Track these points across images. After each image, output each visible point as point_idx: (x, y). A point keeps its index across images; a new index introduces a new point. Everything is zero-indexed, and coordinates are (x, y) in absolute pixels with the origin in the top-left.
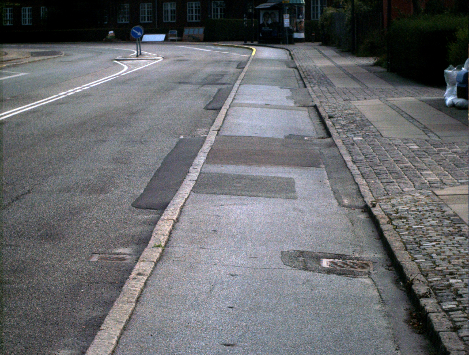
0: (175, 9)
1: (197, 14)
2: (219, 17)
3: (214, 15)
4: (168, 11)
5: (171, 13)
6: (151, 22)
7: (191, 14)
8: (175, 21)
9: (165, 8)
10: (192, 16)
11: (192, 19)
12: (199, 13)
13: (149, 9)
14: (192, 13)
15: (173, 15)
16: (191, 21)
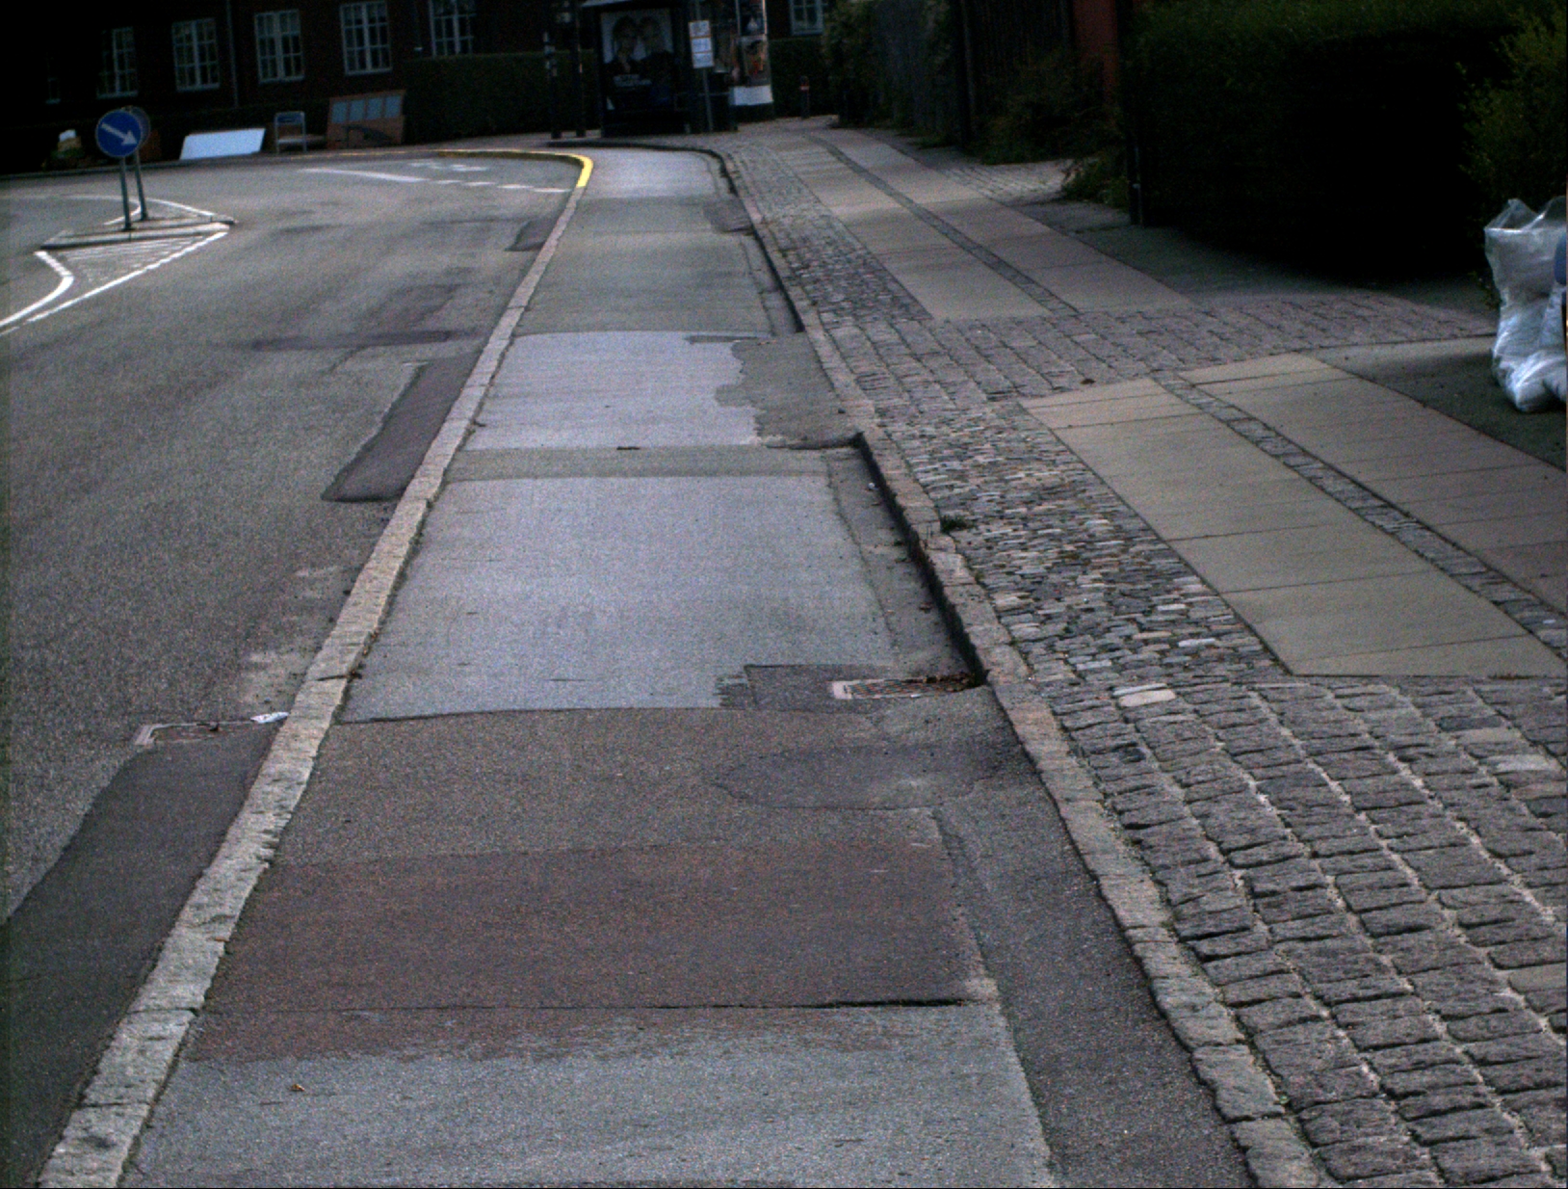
0: (297, 32)
1: (379, 46)
2: (458, 49)
3: (440, 45)
4: (272, 42)
5: (286, 49)
6: (216, 85)
7: (356, 49)
8: (300, 77)
9: (262, 32)
10: (362, 53)
11: (363, 65)
12: (384, 41)
13: (206, 42)
14: (361, 42)
15: (292, 54)
16: (358, 72)
